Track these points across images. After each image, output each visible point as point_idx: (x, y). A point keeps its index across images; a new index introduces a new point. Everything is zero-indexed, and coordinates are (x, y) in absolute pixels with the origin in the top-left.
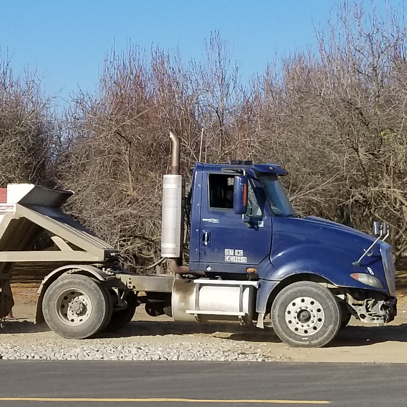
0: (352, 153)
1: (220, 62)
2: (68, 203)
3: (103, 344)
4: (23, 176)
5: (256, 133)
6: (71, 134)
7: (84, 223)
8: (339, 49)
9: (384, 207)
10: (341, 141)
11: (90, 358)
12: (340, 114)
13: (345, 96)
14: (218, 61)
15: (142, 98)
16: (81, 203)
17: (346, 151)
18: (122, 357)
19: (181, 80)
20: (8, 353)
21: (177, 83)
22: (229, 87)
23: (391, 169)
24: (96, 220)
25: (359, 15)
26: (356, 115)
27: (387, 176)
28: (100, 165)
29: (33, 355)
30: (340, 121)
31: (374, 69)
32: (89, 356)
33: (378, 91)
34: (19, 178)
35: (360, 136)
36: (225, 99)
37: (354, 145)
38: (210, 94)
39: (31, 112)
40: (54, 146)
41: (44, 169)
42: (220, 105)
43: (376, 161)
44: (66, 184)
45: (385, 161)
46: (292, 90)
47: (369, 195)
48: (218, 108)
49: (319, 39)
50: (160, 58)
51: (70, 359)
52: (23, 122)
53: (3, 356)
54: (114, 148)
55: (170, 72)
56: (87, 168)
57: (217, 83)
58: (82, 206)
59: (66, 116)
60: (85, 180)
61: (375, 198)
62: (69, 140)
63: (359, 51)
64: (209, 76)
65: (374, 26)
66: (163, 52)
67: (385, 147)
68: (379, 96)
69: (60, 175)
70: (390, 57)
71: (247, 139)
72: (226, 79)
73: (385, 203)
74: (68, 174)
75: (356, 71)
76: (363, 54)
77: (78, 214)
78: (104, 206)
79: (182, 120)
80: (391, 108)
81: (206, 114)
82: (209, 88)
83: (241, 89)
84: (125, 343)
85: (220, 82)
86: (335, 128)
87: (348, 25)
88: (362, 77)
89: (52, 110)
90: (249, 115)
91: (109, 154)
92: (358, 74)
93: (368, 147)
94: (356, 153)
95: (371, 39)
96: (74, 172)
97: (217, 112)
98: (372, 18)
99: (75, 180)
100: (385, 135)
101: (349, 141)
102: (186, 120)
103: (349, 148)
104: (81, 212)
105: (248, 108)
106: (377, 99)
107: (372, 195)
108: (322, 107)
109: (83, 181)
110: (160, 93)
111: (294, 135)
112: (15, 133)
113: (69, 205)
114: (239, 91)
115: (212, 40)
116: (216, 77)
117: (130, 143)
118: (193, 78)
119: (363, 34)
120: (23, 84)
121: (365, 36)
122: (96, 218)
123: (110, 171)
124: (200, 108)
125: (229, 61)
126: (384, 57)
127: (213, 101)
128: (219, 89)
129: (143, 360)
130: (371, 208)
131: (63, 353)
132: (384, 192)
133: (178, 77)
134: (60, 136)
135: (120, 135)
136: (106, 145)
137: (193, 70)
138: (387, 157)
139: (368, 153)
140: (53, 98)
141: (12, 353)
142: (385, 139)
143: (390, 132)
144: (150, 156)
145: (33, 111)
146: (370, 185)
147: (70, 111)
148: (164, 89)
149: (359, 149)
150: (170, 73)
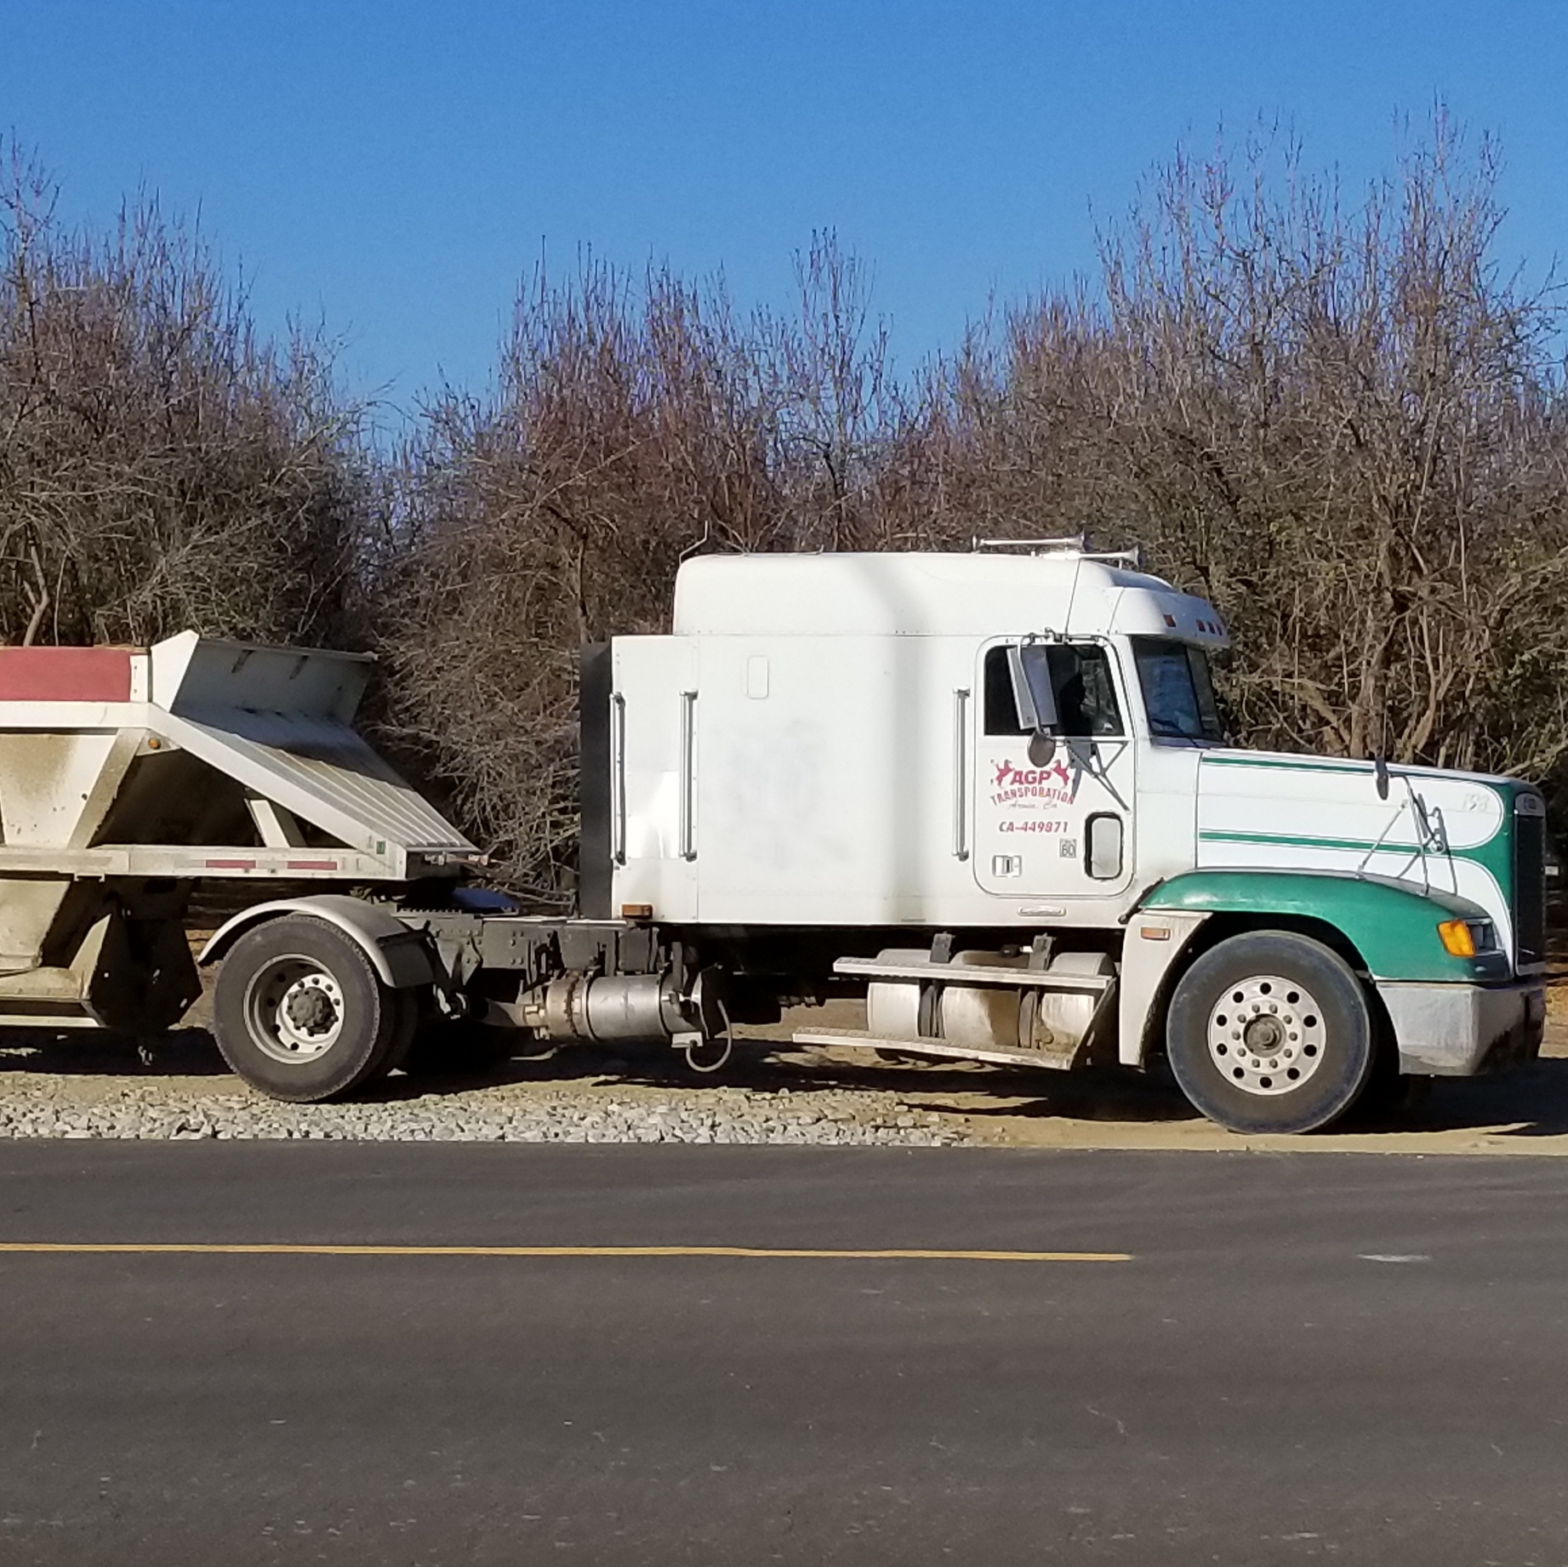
0: (1192, 579)
1: (837, 317)
2: (408, 704)
3: (503, 1098)
4: (282, 624)
5: (933, 517)
6: (419, 509)
7: (452, 759)
8: (1161, 290)
9: (1274, 728)
10: (1163, 544)
11: (466, 1137)
12: (1160, 470)
13: (1176, 421)
14: (831, 316)
15: (620, 411)
16: (444, 702)
17: (1174, 572)
18: (557, 1135)
19: (728, 365)
20: (233, 1123)
21: (719, 372)
22: (860, 388)
23: (1294, 626)
24: (486, 752)
25: (1218, 196)
26: (1205, 474)
27: (1283, 644)
28: (500, 596)
29: (304, 1127)
30: (1159, 491)
31: (1256, 348)
32: (463, 1130)
33: (1266, 410)
34: (269, 630)
35: (1214, 532)
36: (850, 420)
37: (1198, 556)
38: (807, 406)
39: (305, 443)
40: (369, 540)
41: (339, 607)
42: (837, 439)
43: (1255, 601)
44: (402, 649)
45: (1278, 601)
46: (1033, 401)
47: (1235, 695)
48: (828, 445)
49: (1108, 259)
50: (672, 301)
51: (410, 1139)
52: (283, 470)
53: (219, 1132)
54: (539, 549)
55: (698, 341)
56: (462, 605)
57: (830, 374)
58: (447, 712)
59: (405, 457)
60: (458, 639)
61: (1251, 704)
62: (413, 524)
63: (1216, 297)
64: (805, 353)
65: (1257, 230)
66: (679, 282)
67: (1278, 564)
68: (1265, 425)
69: (385, 625)
70: (1297, 315)
71: (909, 535)
72: (853, 365)
73: (1277, 716)
74: (407, 621)
75: (1206, 351)
76: (1227, 307)
77: (436, 733)
78: (509, 713)
79: (728, 478)
80: (1297, 457)
81: (795, 460)
82: (805, 388)
83: (894, 393)
84: (564, 1096)
85: (837, 373)
86: (1147, 508)
87: (1187, 224)
88: (1221, 370)
89: (365, 439)
90: (915, 466)
91: (526, 567)
92: (1212, 362)
93: (1235, 563)
94: (1202, 578)
95: (1249, 266)
96: (425, 615)
97: (827, 457)
98: (1252, 208)
99: (429, 639)
100: (1279, 532)
101: (1183, 544)
102: (740, 476)
103: (1183, 564)
104: (441, 728)
105: (911, 447)
106: (1262, 432)
107: (1242, 696)
108: (1113, 450)
109: (451, 643)
110: (671, 401)
111: (1034, 526)
112: (260, 501)
113: (407, 709)
114: (888, 399)
115: (815, 256)
116: (826, 357)
117: (585, 537)
118: (763, 360)
119: (1228, 252)
120: (283, 361)
121: (1233, 255)
122: (487, 748)
123: (528, 616)
124: (779, 445)
125: (863, 316)
126: (1282, 317)
127: (818, 426)
128: (832, 392)
129: (617, 1141)
130: (1240, 732)
131: (389, 1124)
132: (1276, 688)
133: (719, 356)
134: (386, 515)
135: (558, 516)
136: (515, 542)
137: (763, 337)
138: (1285, 591)
139: (1234, 579)
140: (369, 404)
141: (245, 1122)
142: (1280, 544)
143: (1294, 525)
144: (640, 575)
145: (313, 441)
146: (1238, 669)
147: (416, 444)
148: (682, 386)
149: (1212, 568)
150: (698, 343)
